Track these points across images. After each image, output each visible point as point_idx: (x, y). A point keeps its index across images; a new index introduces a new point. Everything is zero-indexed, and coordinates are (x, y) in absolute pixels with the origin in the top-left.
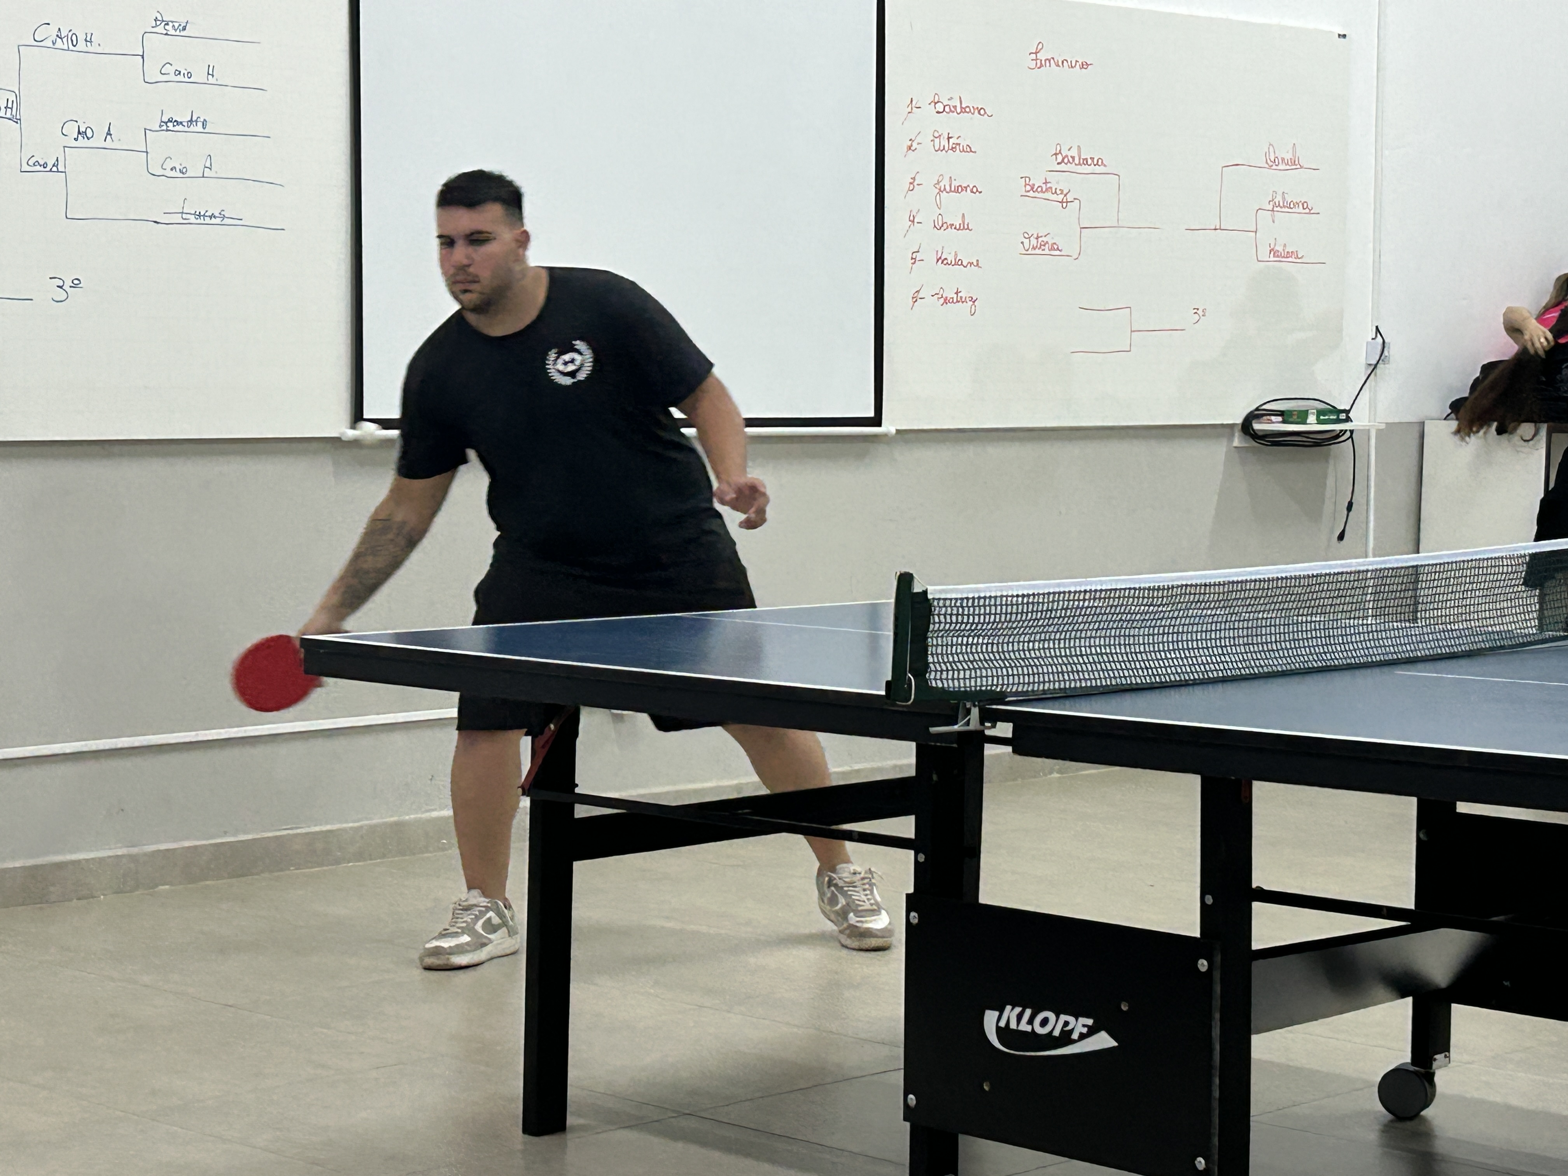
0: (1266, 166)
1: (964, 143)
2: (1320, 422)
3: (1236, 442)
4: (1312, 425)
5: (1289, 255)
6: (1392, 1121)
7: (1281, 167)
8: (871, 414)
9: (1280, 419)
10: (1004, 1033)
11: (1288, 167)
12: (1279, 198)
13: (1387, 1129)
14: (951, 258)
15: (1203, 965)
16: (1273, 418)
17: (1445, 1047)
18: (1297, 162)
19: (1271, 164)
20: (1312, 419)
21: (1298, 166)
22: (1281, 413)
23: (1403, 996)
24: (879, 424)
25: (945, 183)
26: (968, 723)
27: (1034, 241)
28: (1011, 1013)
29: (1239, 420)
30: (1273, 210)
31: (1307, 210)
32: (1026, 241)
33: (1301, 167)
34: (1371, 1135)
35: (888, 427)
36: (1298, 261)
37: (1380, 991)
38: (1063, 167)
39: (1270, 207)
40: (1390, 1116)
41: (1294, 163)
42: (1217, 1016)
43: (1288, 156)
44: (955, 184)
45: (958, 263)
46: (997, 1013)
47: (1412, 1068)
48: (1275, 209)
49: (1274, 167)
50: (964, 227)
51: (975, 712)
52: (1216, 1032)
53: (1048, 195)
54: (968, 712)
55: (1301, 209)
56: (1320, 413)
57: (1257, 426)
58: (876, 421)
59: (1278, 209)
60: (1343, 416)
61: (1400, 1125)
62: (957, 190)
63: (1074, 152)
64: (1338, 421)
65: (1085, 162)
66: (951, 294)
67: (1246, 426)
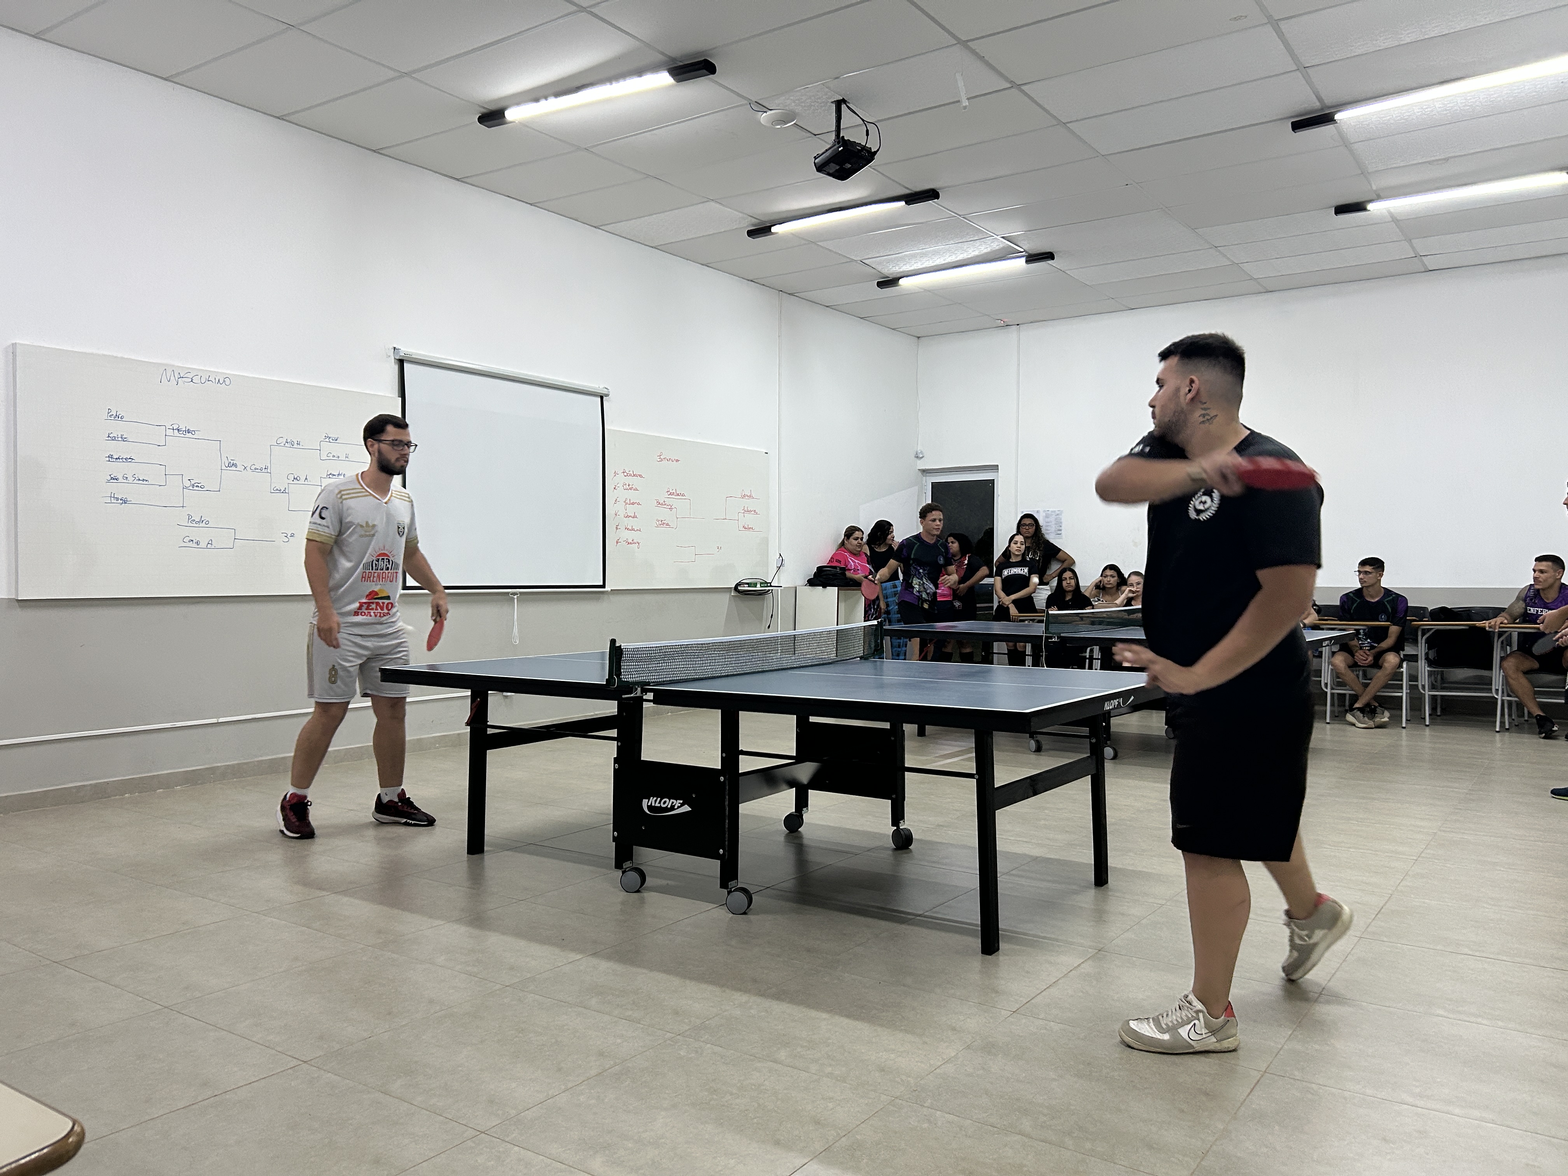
0: (741, 497)
1: (634, 487)
2: (761, 587)
3: (732, 594)
4: (758, 588)
5: (750, 528)
6: (789, 833)
7: (746, 498)
8: (601, 584)
9: (747, 586)
10: (650, 807)
11: (749, 498)
12: (746, 509)
13: (787, 836)
14: (630, 528)
15: (722, 779)
16: (745, 585)
17: (806, 805)
18: (752, 496)
19: (743, 496)
20: (758, 585)
22: (747, 584)
23: (792, 788)
24: (605, 588)
25: (628, 501)
26: (636, 694)
27: (660, 522)
28: (652, 800)
29: (734, 586)
30: (744, 513)
31: (756, 513)
32: (658, 523)
33: (753, 498)
34: (782, 839)
35: (608, 588)
36: (752, 530)
37: (784, 786)
38: (670, 496)
40: (788, 831)
41: (750, 496)
42: (727, 797)
43: (748, 494)
44: (631, 502)
45: (633, 530)
46: (647, 800)
47: (795, 814)
49: (744, 498)
50: (635, 517)
51: (639, 689)
52: (727, 803)
53: (665, 506)
54: (637, 689)
55: (753, 513)
56: (761, 583)
57: (739, 588)
58: (603, 586)
59: (746, 512)
60: (769, 585)
61: (791, 834)
62: (633, 504)
63: (674, 491)
64: (767, 586)
65: (678, 495)
66: (630, 541)
67: (736, 588)
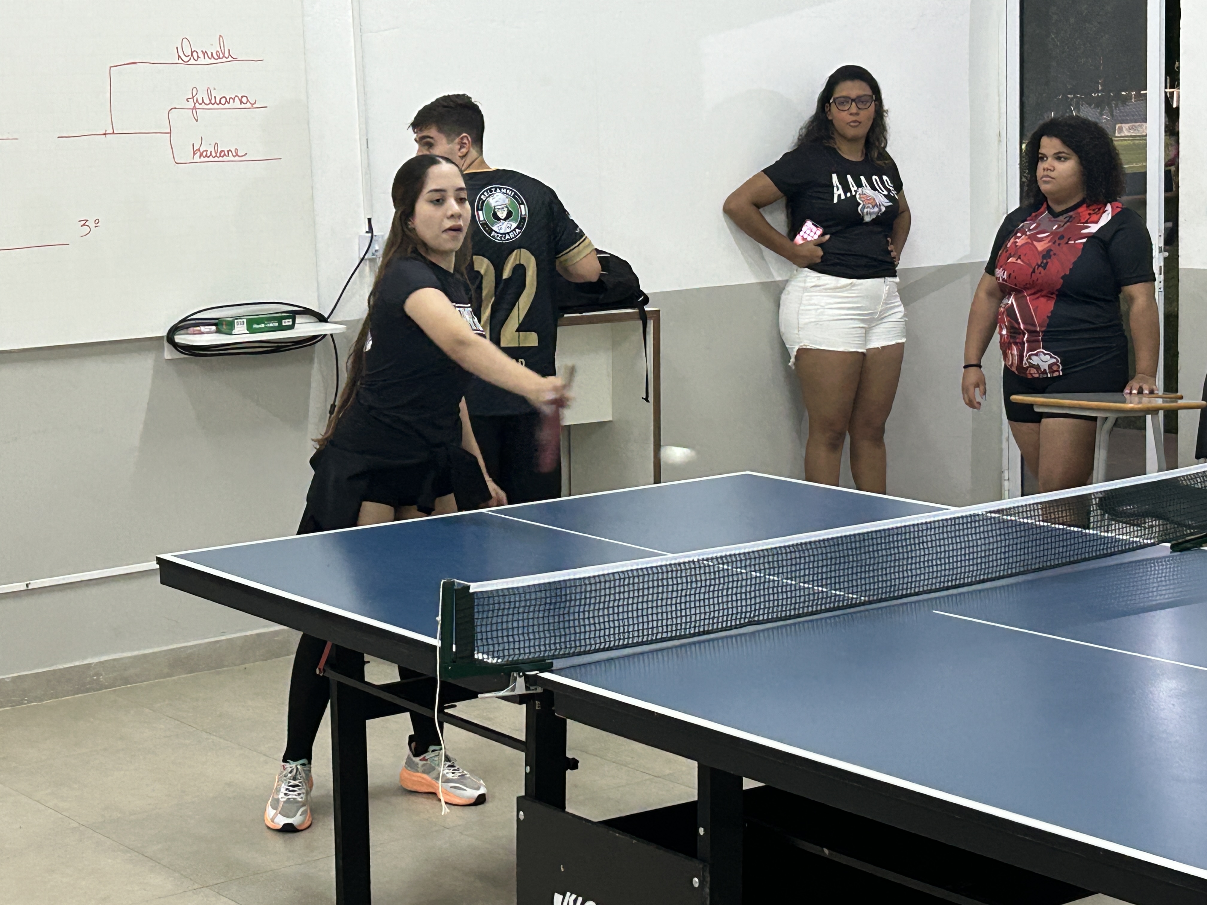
0: (181, 61)
2: (251, 332)
3: (167, 355)
4: (238, 335)
5: (222, 154)
7: (201, 61)
9: (214, 328)
11: (213, 61)
16: (203, 329)
18: (227, 55)
19: (186, 59)
20: (241, 329)
21: (230, 59)
22: (216, 322)
29: (164, 333)
30: (195, 108)
31: (248, 105)
33: (235, 59)
36: (237, 158)
39: (191, 104)
41: (222, 56)
43: (214, 49)
48: (197, 105)
49: (192, 61)
55: (237, 105)
56: (251, 320)
57: (181, 339)
59: (203, 106)
60: (287, 322)
64: (280, 328)
67: (170, 338)
